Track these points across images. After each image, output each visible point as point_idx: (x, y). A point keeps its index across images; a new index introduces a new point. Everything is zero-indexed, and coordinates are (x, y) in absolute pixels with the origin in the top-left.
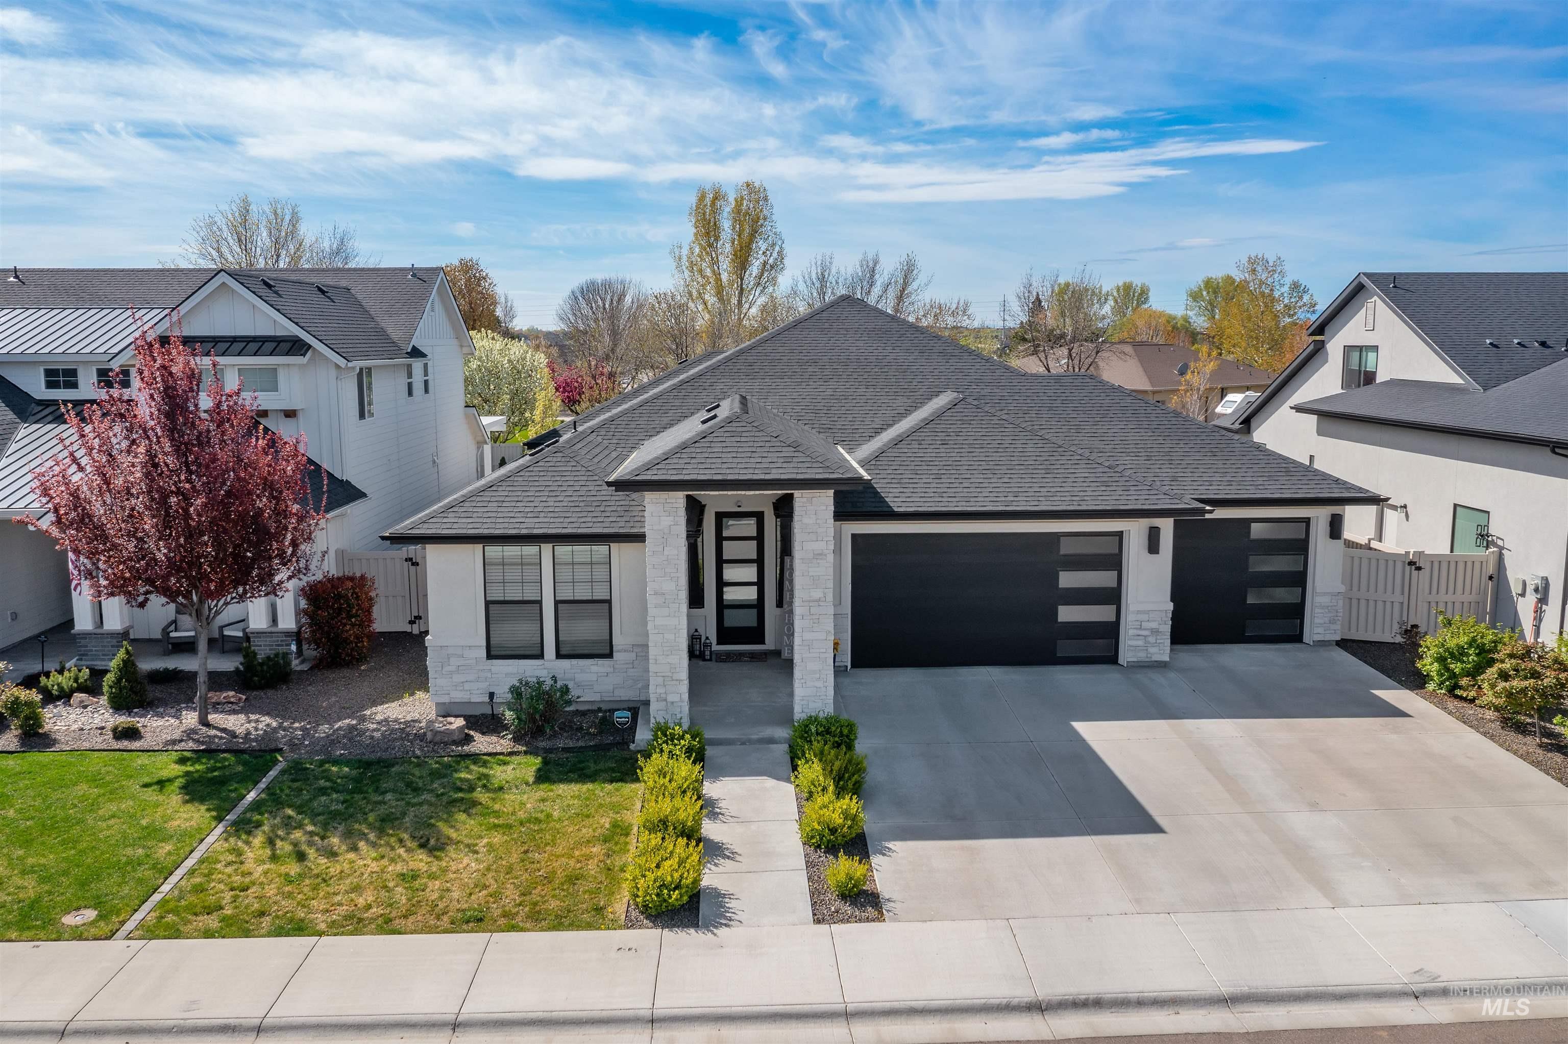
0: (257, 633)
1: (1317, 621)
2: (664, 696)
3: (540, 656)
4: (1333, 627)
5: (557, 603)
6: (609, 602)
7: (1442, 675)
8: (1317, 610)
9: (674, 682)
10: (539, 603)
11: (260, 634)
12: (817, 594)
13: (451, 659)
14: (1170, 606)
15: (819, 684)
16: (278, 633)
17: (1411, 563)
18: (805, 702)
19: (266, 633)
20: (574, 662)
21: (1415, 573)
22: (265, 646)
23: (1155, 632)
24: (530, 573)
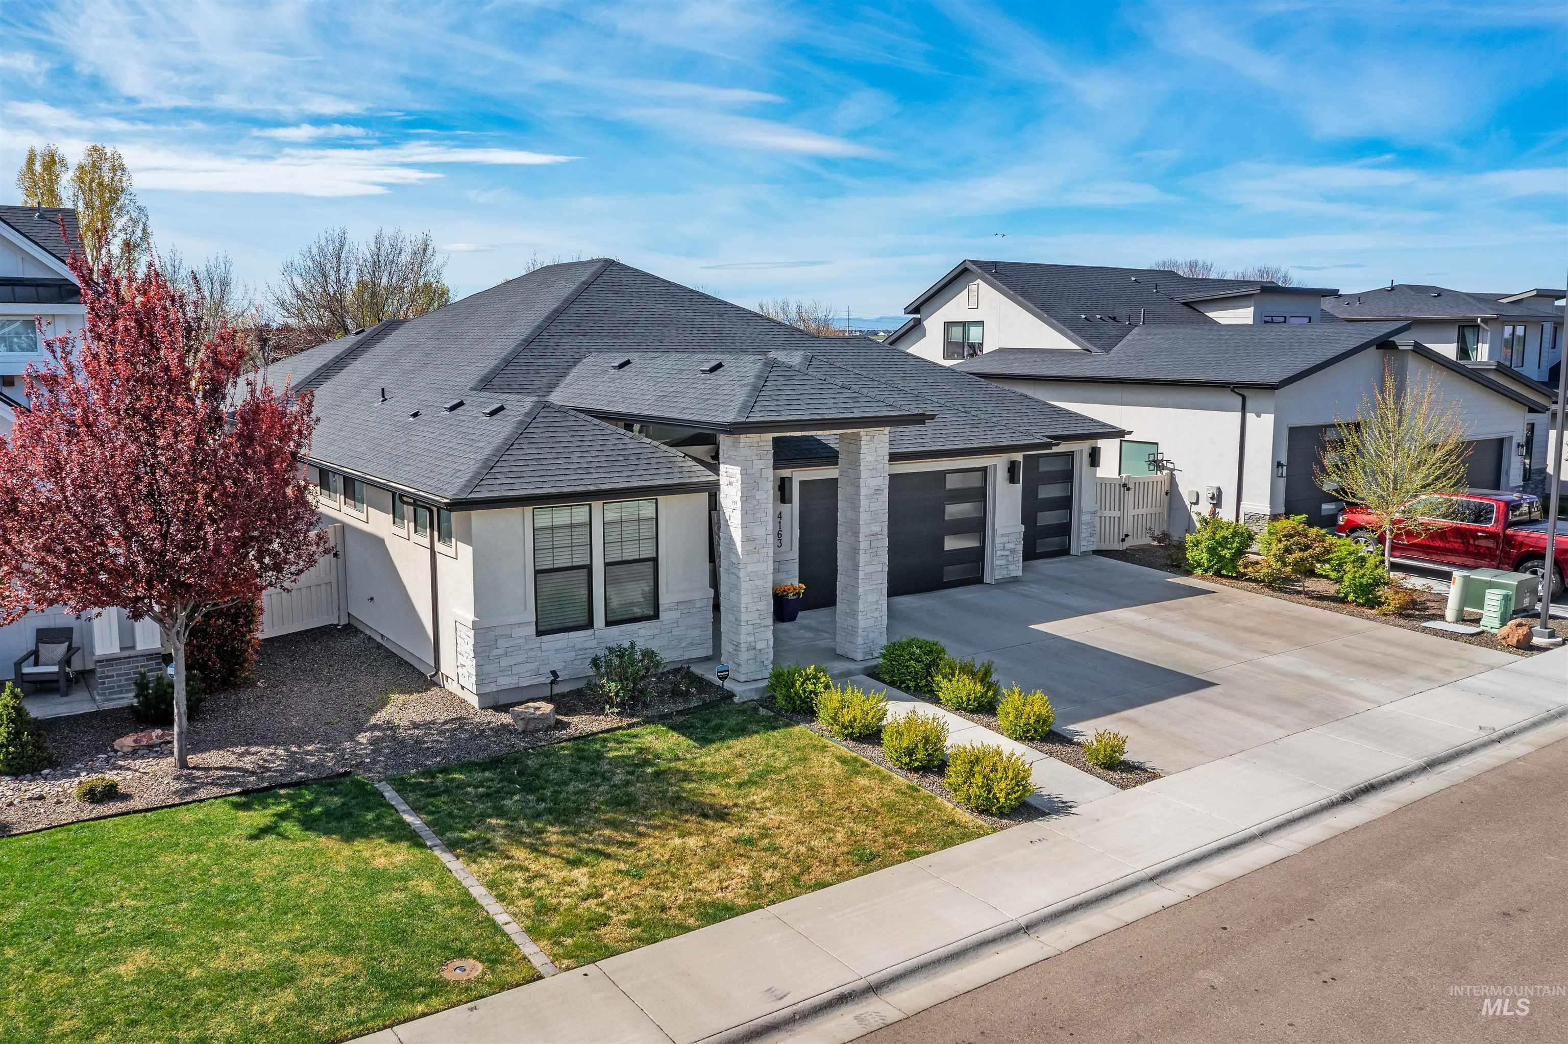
0: (107, 660)
1: (1083, 535)
2: (753, 644)
3: (590, 625)
4: (1092, 539)
5: (607, 565)
6: (655, 560)
7: (1210, 561)
8: (1083, 527)
9: (762, 629)
10: (589, 568)
11: (109, 661)
12: (876, 528)
13: (499, 641)
14: (1022, 528)
15: (876, 614)
16: (137, 656)
17: (1125, 485)
18: (865, 634)
19: (120, 659)
20: (623, 627)
21: (1126, 492)
22: (118, 675)
23: (1013, 551)
24: (581, 536)
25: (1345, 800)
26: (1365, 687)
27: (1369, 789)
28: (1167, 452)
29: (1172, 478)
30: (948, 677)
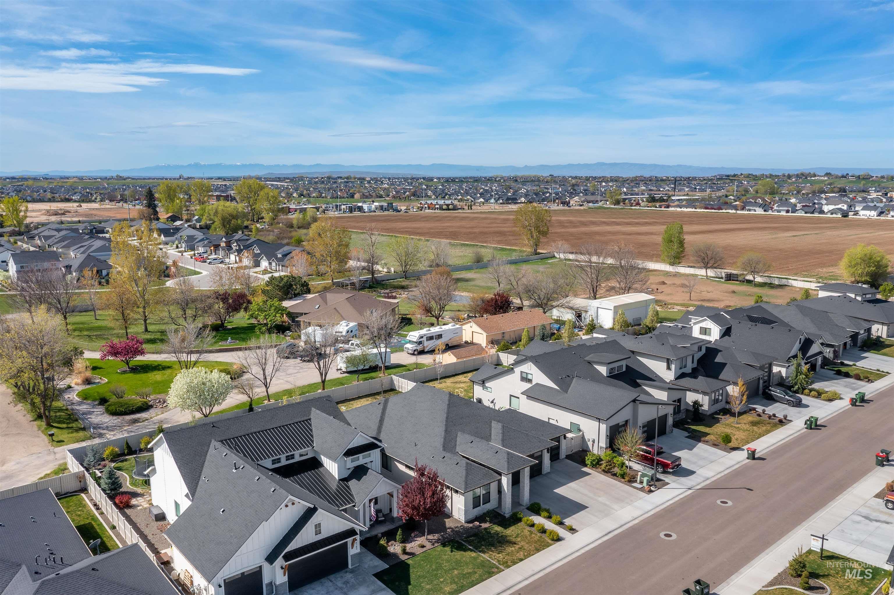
2: (508, 507)
3: (480, 506)
4: (564, 453)
5: (482, 495)
6: (490, 492)
7: (591, 464)
9: (510, 504)
10: (480, 496)
13: (468, 510)
15: (528, 497)
20: (485, 505)
21: (572, 440)
25: (606, 535)
26: (615, 506)
27: (610, 532)
28: (582, 428)
29: (583, 434)
30: (542, 512)
